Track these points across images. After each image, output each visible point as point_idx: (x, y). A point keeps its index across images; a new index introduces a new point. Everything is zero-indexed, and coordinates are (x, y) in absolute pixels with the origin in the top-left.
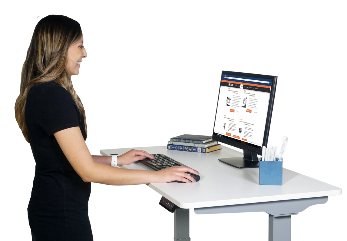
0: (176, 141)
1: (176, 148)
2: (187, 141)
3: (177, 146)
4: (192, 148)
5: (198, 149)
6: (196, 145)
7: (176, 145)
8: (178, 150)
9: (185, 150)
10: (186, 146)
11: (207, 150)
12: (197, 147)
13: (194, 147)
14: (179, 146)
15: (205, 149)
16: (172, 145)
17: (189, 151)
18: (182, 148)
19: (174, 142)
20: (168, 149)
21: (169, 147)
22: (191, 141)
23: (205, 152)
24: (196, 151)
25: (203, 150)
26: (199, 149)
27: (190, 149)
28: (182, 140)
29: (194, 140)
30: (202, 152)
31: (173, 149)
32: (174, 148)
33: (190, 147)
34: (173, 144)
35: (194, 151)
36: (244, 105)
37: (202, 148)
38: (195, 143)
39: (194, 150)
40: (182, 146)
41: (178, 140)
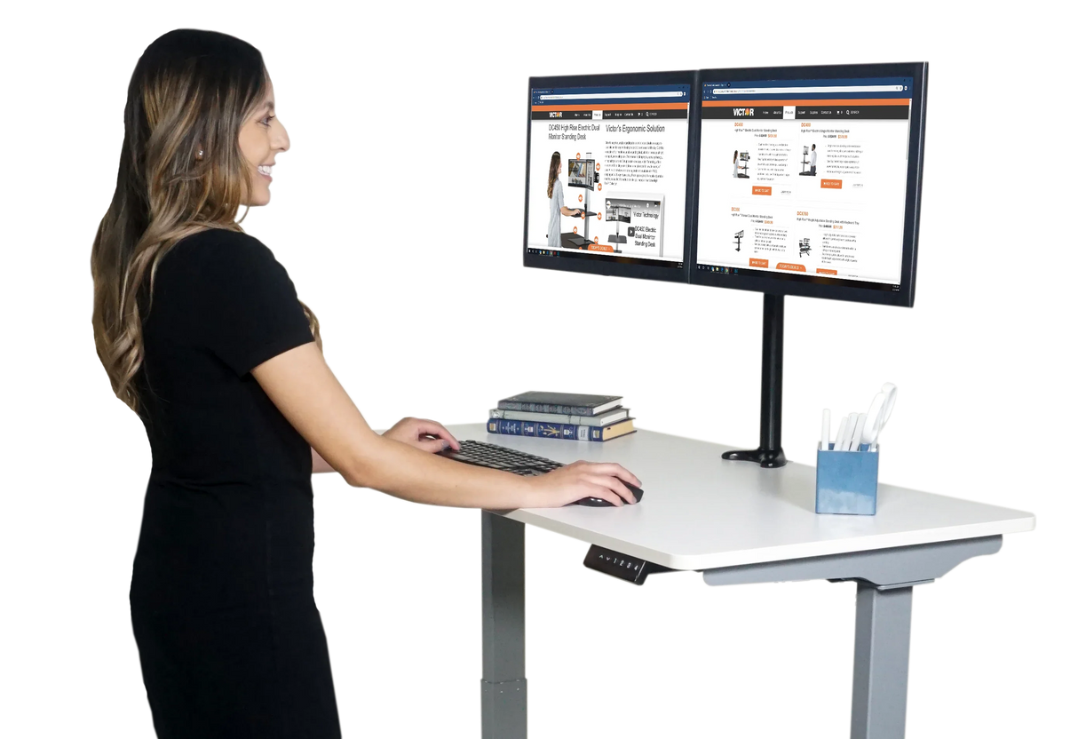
0: (514, 408)
1: (513, 428)
2: (546, 408)
3: (519, 422)
4: (562, 428)
5: (580, 430)
6: (574, 420)
7: (512, 422)
8: (518, 433)
9: (541, 435)
10: (545, 424)
11: (606, 434)
12: (577, 426)
13: (567, 426)
14: (523, 425)
15: (600, 429)
16: (503, 421)
17: (553, 436)
18: (531, 429)
19: (507, 413)
20: (489, 431)
21: (494, 427)
22: (559, 409)
23: (600, 439)
24: (575, 437)
25: (595, 434)
26: (583, 432)
27: (554, 431)
28: (532, 407)
29: (568, 407)
30: (591, 438)
31: (504, 432)
32: (508, 428)
33: (557, 426)
34: (506, 417)
35: (566, 437)
37: (592, 428)
38: (570, 415)
39: (567, 432)
40: (531, 423)
41: (519, 406)
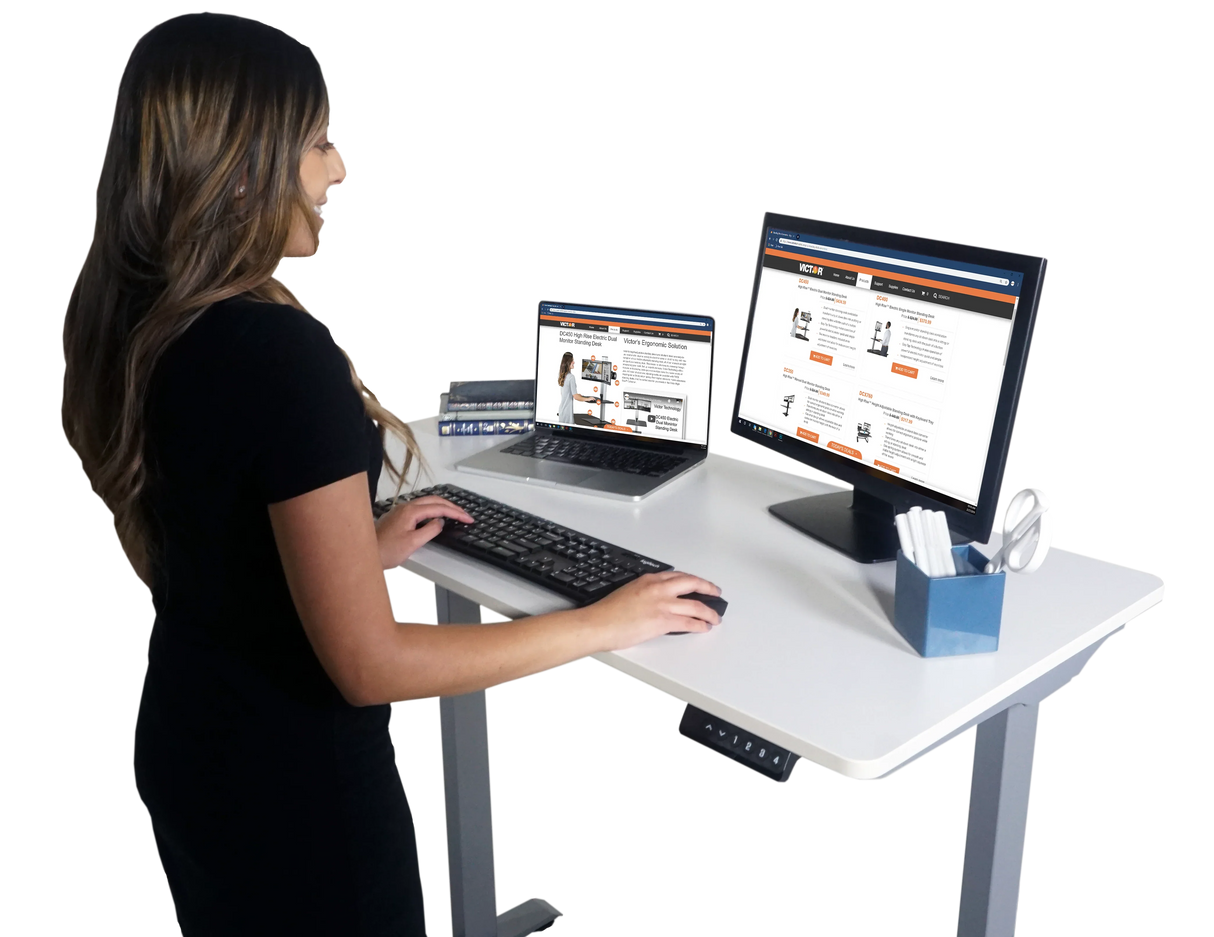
36: (878, 347)
